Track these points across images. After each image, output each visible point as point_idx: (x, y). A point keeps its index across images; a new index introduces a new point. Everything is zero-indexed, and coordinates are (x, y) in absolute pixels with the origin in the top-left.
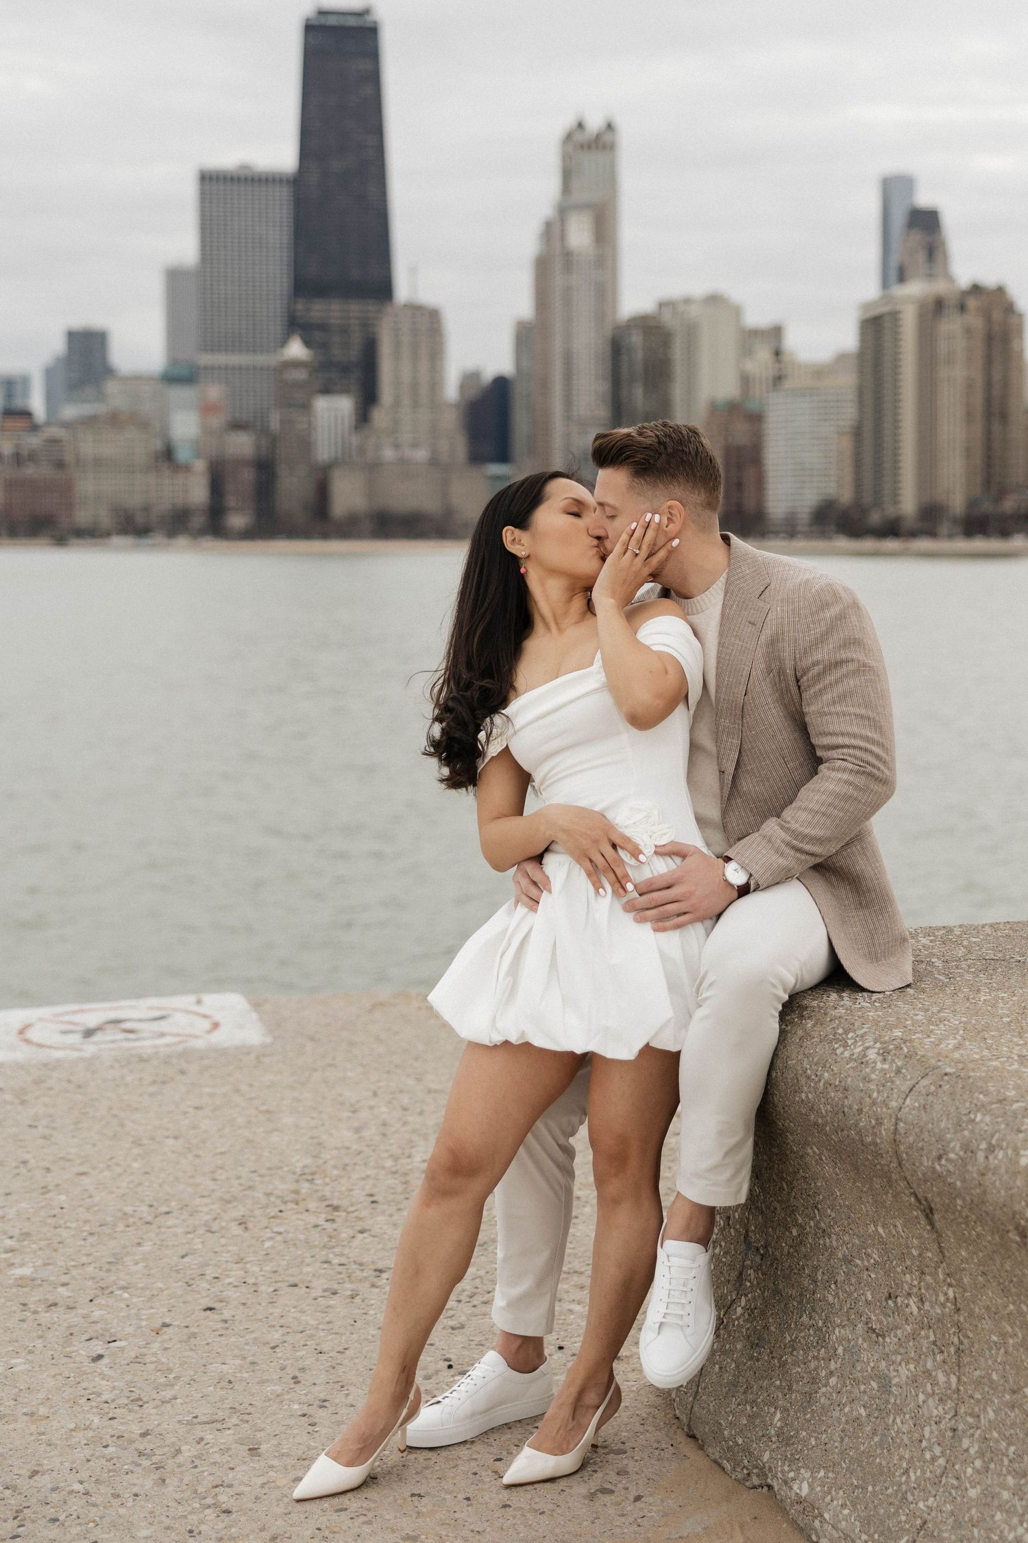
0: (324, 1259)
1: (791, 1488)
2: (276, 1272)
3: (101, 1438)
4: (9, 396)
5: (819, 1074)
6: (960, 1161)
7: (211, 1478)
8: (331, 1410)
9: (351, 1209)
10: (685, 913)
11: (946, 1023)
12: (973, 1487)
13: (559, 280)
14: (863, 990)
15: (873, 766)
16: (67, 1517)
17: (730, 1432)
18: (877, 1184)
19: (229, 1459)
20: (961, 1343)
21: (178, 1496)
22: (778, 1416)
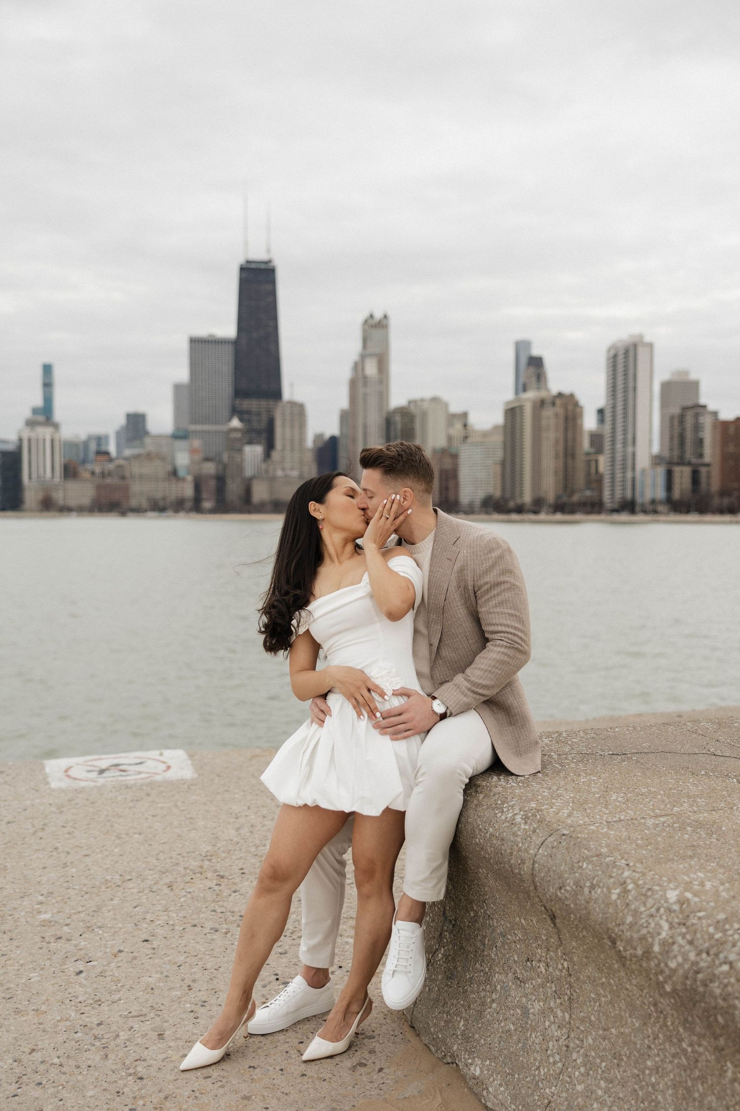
0: (213, 909)
1: (469, 1069)
2: (185, 917)
3: (75, 1027)
4: (99, 444)
5: (486, 828)
6: (573, 892)
7: (134, 1054)
8: (208, 1007)
9: (230, 877)
10: (409, 730)
11: (562, 797)
12: (580, 1084)
13: (361, 390)
14: (512, 774)
15: (518, 644)
16: (47, 1082)
17: (434, 1030)
18: (521, 895)
19: (146, 1041)
20: (572, 994)
21: (113, 1067)
22: (462, 1023)
